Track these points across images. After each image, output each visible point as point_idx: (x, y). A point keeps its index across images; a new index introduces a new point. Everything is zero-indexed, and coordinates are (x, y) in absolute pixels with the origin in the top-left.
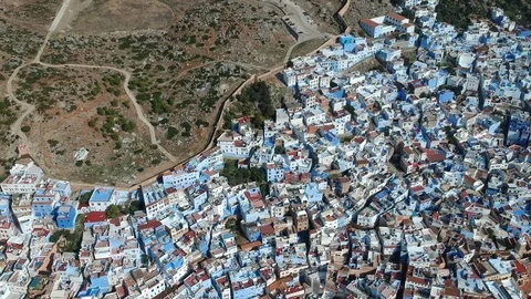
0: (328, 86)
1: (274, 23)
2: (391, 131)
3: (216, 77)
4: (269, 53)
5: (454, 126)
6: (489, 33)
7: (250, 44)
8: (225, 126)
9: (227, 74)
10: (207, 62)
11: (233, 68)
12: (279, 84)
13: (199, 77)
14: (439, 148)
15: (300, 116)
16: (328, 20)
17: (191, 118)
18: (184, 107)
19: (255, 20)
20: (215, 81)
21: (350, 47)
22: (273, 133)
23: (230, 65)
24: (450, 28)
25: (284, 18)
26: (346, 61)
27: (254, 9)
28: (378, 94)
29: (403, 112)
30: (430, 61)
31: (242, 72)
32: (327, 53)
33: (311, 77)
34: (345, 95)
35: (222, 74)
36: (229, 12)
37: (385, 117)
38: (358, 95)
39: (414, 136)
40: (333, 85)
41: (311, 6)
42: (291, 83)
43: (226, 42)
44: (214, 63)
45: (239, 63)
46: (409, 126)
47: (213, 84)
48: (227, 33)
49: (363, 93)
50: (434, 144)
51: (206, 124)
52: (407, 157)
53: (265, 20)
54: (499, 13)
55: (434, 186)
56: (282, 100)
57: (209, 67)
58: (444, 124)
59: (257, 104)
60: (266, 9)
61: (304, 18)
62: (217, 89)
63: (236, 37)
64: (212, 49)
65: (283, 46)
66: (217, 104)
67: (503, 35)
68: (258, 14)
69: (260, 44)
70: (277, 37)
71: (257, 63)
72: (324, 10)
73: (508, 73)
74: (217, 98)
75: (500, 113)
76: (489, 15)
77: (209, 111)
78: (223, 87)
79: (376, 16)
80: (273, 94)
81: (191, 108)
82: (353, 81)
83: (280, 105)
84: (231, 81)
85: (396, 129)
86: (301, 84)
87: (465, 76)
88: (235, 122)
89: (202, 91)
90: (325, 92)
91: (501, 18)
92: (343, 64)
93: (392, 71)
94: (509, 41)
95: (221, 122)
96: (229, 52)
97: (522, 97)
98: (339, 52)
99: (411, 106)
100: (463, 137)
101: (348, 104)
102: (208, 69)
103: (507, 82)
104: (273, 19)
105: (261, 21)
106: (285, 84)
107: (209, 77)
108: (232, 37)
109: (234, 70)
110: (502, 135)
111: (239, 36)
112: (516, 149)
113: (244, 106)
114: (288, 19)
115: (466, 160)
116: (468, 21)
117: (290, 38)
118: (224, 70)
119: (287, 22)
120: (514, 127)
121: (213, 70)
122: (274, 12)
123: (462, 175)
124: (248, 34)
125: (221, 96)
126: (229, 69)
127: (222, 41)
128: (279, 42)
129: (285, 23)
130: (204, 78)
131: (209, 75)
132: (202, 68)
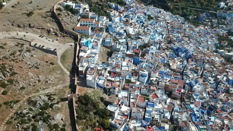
3: (41, 114)
4: (50, 73)
5: (165, 64)
6: (120, 15)
9: (46, 106)
10: (15, 106)
11: (46, 98)
12: (90, 91)
14: (175, 78)
15: (122, 104)
19: (13, 54)
20: (44, 117)
22: (123, 127)
23: (41, 97)
24: (105, 18)
25: (32, 44)
27: (1, 47)
29: (145, 69)
30: (123, 37)
31: (56, 97)
33: (100, 75)
34: (119, 75)
37: (143, 76)
41: (39, 31)
43: (11, 81)
44: (23, 103)
45: (43, 92)
46: (157, 74)
48: (4, 74)
50: (173, 76)
52: (175, 90)
53: (20, 51)
55: (198, 97)
60: (12, 44)
61: (44, 39)
64: (4, 93)
65: (52, 64)
67: (125, 14)
69: (36, 70)
73: (148, 29)
76: (110, 7)
79: (76, 24)
84: (58, 109)
85: (154, 79)
86: (100, 82)
87: (140, 38)
91: (117, 7)
93: (117, 50)
94: (131, 16)
96: (23, 88)
97: (162, 38)
98: (89, 52)
99: (145, 63)
100: (174, 66)
101: (126, 79)
102: (25, 111)
103: (152, 33)
105: (18, 53)
106: (92, 88)
107: (33, 117)
108: (11, 75)
109: (49, 99)
110: (179, 57)
111: (16, 71)
112: (192, 60)
113: (87, 120)
114: (36, 44)
115: (190, 76)
116: (106, 12)
117: (50, 56)
118: (42, 104)
119: (37, 46)
120: (182, 51)
121: (31, 110)
122: (19, 44)
123: (199, 84)
124: (21, 67)
125: (64, 126)
126: (44, 101)
127: (6, 82)
128: (47, 62)
129: (37, 48)
130: (30, 120)
131: (31, 116)
132: (16, 113)
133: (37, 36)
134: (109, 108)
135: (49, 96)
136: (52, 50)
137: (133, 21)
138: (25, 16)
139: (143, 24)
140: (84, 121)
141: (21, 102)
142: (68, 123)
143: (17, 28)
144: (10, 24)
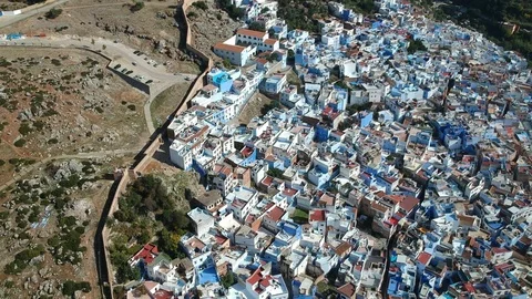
0: (234, 150)
1: (100, 76)
2: (339, 186)
3: (57, 193)
4: (118, 124)
5: (393, 154)
6: (345, 32)
7: (80, 119)
8: (121, 277)
9: (74, 181)
10: (24, 170)
11: (79, 167)
12: (170, 171)
13: (23, 200)
14: (401, 189)
15: (228, 212)
16: (175, 55)
17: (49, 285)
18: (22, 267)
19: (68, 77)
20: (59, 200)
21: (226, 86)
22: (204, 257)
23: (71, 164)
24: (305, 34)
25: (112, 65)
26: (232, 107)
27: (55, 62)
28: (295, 141)
29: (334, 155)
30: (319, 80)
31: (98, 170)
32: (202, 101)
33: (209, 145)
34: (260, 155)
35: (65, 184)
36: (19, 76)
37: (320, 169)
38: (274, 150)
39: (367, 183)
40: (238, 146)
41: (139, 41)
42: (187, 164)
43: (39, 125)
44: (38, 167)
45: (82, 155)
46: (356, 172)
47: (58, 206)
48: (34, 111)
49: (278, 145)
50: (394, 185)
51: (85, 287)
52: (381, 216)
53: (83, 74)
54: (341, 9)
55: (435, 245)
56: (188, 194)
57: (34, 176)
58: (385, 155)
59: (152, 215)
60: (77, 58)
61: (140, 60)
62: (70, 213)
63: (52, 112)
64: (19, 144)
65: (132, 108)
66: (87, 241)
67: (359, 31)
68: (65, 68)
69: (95, 113)
70: (117, 96)
71: (112, 147)
72: (163, 43)
73: (397, 72)
74: (80, 231)
75: (420, 122)
76: (331, 12)
77: (77, 260)
78: (82, 207)
79: (226, 38)
80: (169, 190)
81: (40, 265)
82: (259, 132)
83: (187, 204)
84: (90, 192)
85: (344, 181)
86: (202, 160)
87: (362, 88)
88: (134, 262)
89: (45, 226)
90: (237, 161)
91: (346, 13)
92: (230, 112)
93: (290, 105)
94: (371, 36)
95: (112, 273)
96: (54, 141)
97: (425, 97)
98: (217, 97)
99: (339, 144)
100: (414, 164)
101: (271, 167)
102: (33, 182)
103: (401, 82)
104: (95, 70)
105: (78, 77)
106: (178, 167)
107: (43, 196)
108: (46, 115)
109: (84, 170)
110: (442, 147)
111: (57, 109)
112: (471, 160)
113: (134, 226)
114: (118, 66)
115: (441, 194)
116: (316, 22)
117: (136, 91)
118: (66, 176)
119: (119, 70)
120: (453, 134)
121: (44, 181)
122: (89, 60)
123: (453, 216)
124: (69, 103)
125: (86, 223)
126: (73, 171)
127: (31, 126)
128: (124, 103)
129: (116, 72)
130: (35, 199)
131: (40, 192)
132: (20, 182)
133: (130, 51)
134: (194, 214)
135: (87, 165)
136: (143, 81)
137: (369, 49)
138: (127, 10)
139: (392, 58)
140: (129, 225)
141: (36, 165)
142: (95, 221)
143: (102, 32)
144: (94, 21)
